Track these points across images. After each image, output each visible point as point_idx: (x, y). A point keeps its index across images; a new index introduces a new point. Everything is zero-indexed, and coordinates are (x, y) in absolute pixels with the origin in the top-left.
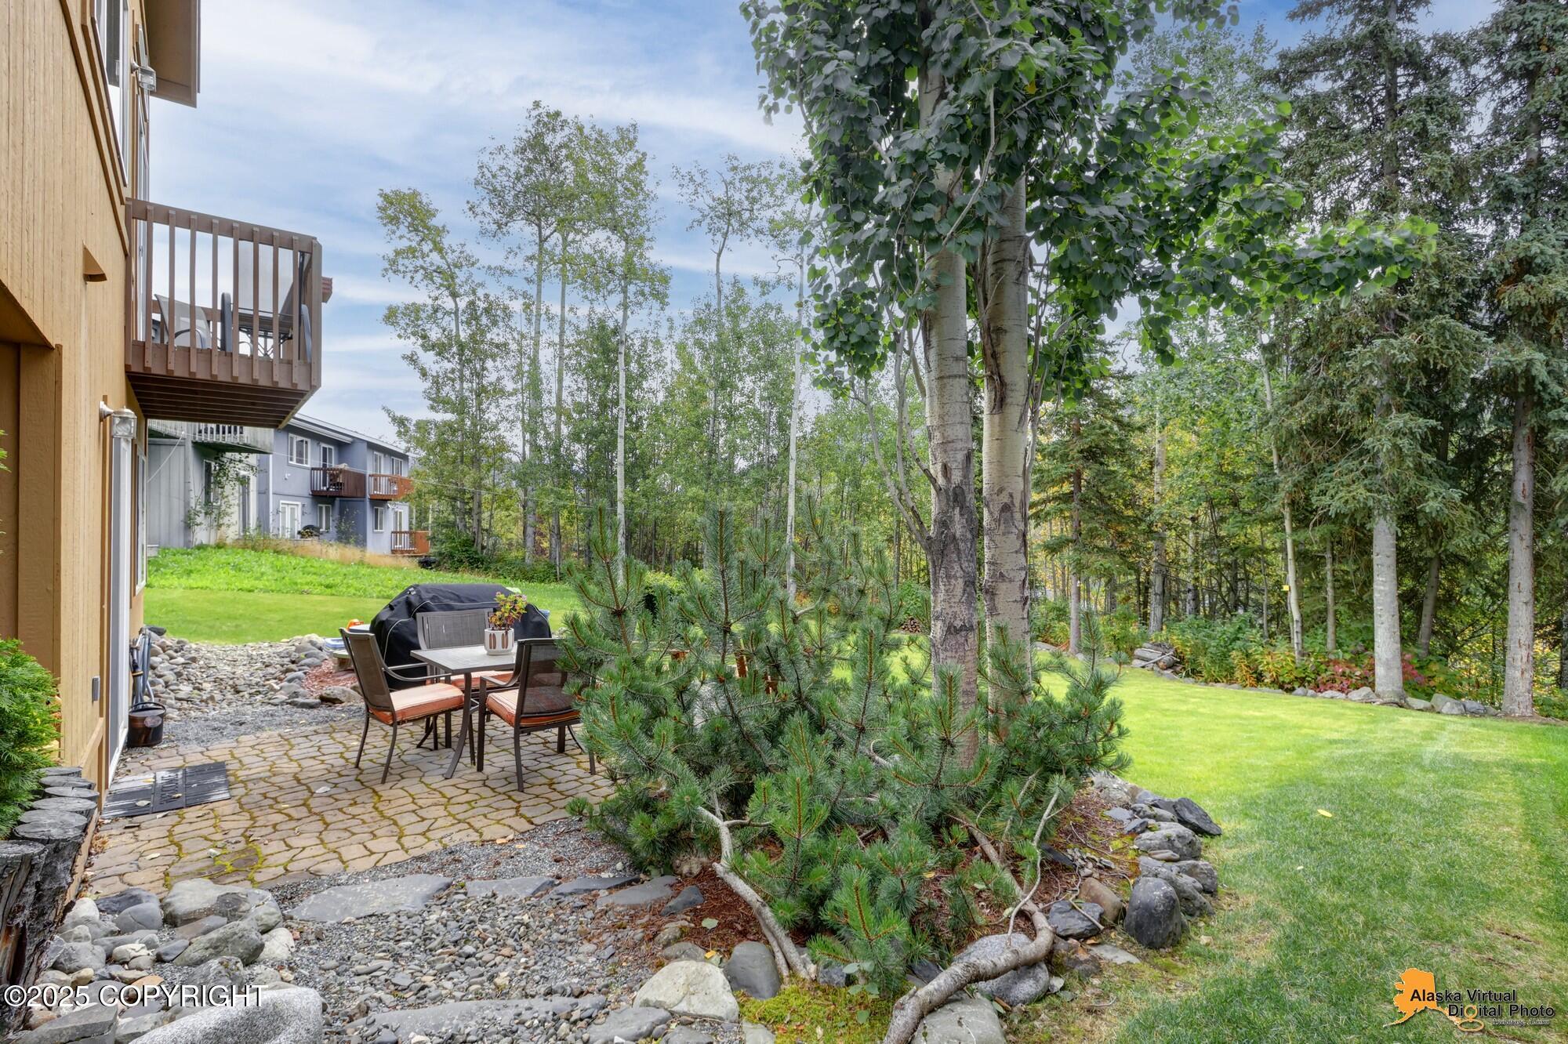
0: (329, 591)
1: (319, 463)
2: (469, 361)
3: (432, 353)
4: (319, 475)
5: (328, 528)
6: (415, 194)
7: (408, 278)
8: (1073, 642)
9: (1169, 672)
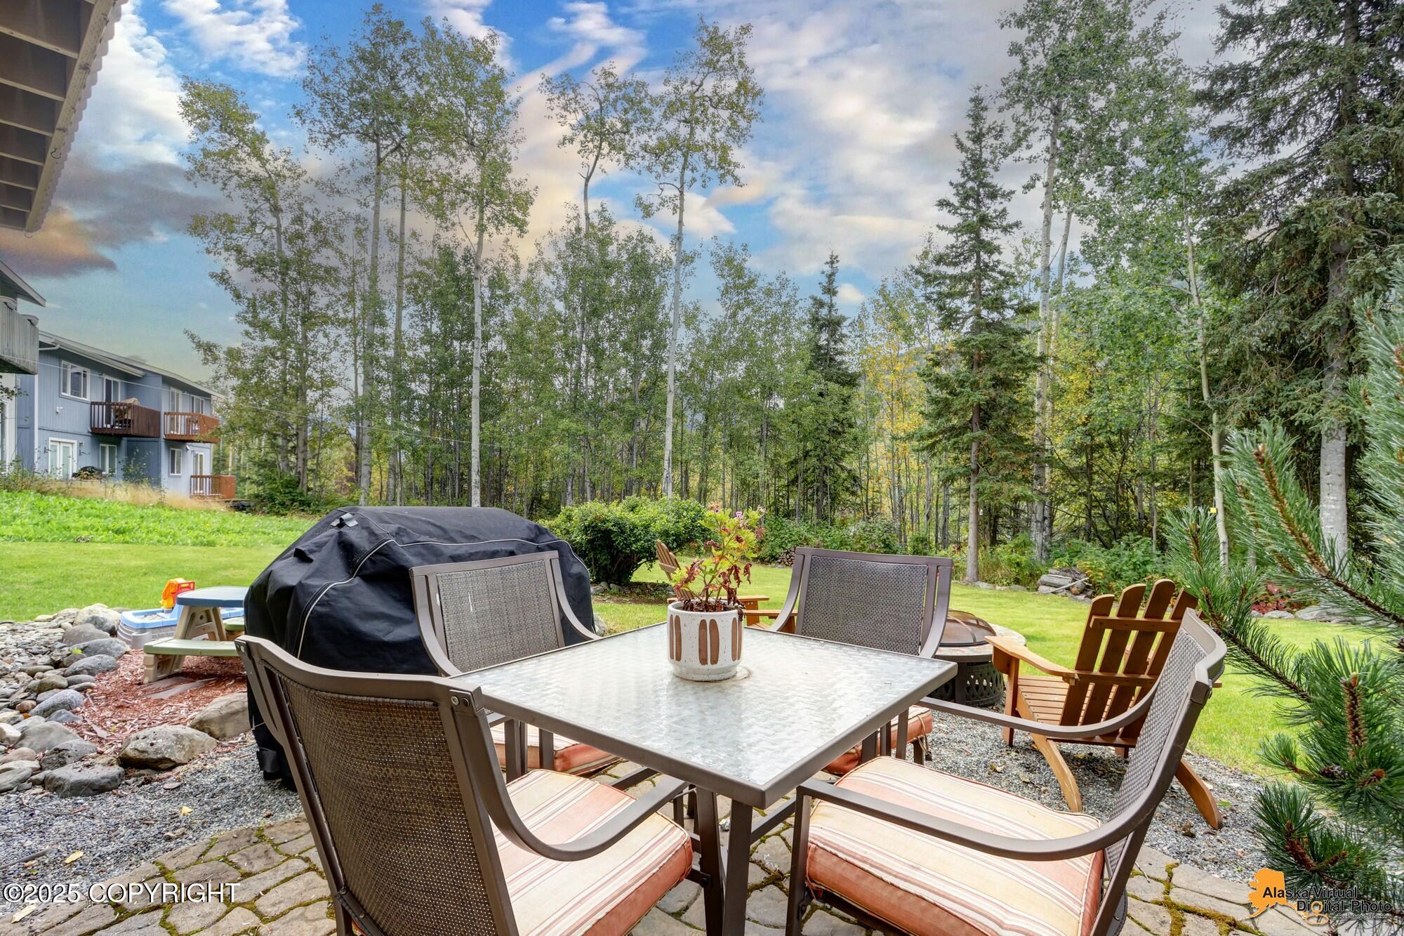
0: (120, 537)
1: (101, 397)
2: (294, 281)
3: (250, 270)
4: (101, 411)
5: (112, 471)
6: (229, 92)
7: (220, 185)
8: (970, 570)
9: (1082, 597)
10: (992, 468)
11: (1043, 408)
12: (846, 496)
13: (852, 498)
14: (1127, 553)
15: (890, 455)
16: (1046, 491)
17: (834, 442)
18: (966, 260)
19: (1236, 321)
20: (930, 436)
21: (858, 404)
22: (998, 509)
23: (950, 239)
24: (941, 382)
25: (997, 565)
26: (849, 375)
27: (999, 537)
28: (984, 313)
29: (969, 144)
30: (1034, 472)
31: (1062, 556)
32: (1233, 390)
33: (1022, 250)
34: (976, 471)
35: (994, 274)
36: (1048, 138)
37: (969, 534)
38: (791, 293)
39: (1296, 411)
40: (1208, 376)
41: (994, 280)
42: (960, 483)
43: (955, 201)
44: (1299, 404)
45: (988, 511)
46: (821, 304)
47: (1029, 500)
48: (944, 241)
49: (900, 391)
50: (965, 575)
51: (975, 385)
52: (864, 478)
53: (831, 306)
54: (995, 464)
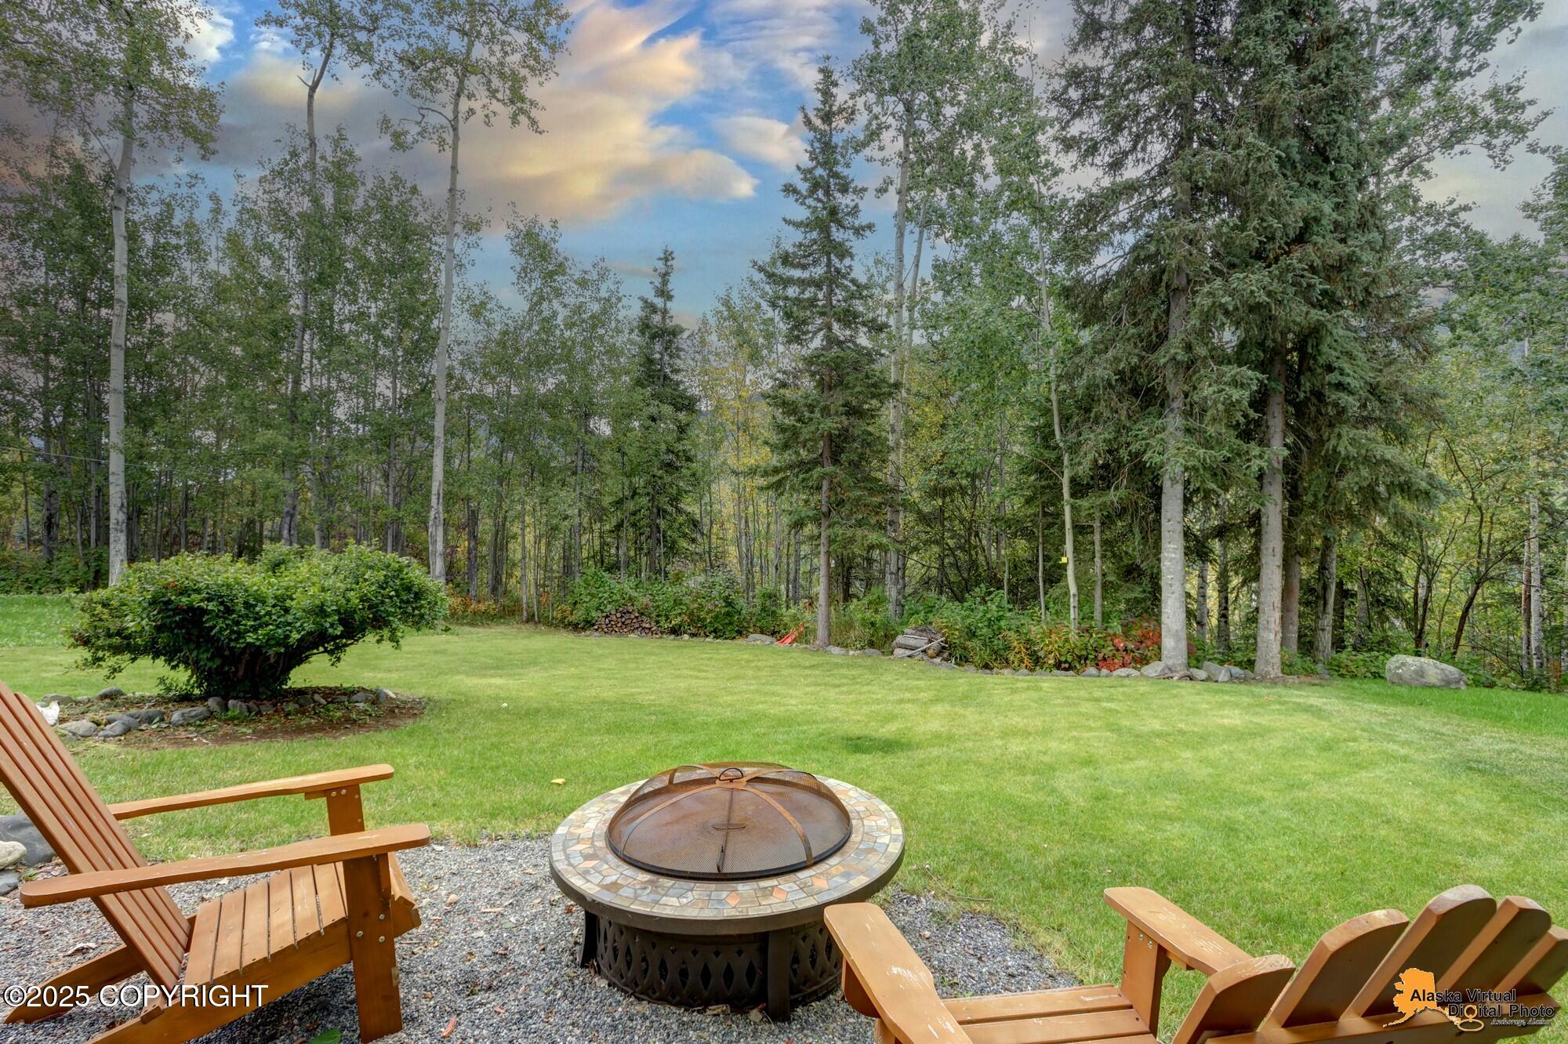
8: (821, 632)
9: (938, 660)
10: (844, 511)
11: (898, 444)
12: (683, 543)
13: (692, 547)
14: (982, 608)
15: (736, 496)
16: (901, 538)
17: (668, 479)
18: (815, 262)
19: (1089, 351)
20: (776, 471)
21: (699, 435)
22: (851, 559)
23: (798, 236)
24: (789, 407)
25: (850, 625)
26: (687, 398)
27: (852, 590)
28: (836, 326)
29: (818, 122)
30: (889, 517)
31: (917, 612)
32: (1085, 428)
33: (874, 271)
34: (827, 515)
35: (846, 282)
36: (901, 139)
37: (820, 589)
38: (613, 287)
39: (1145, 452)
40: (1060, 413)
41: (845, 288)
42: (809, 529)
43: (803, 187)
44: (1147, 445)
45: (841, 561)
46: (654, 309)
47: (884, 549)
48: (792, 239)
49: (746, 421)
50: (815, 638)
51: (826, 411)
52: (706, 520)
53: (665, 312)
54: (848, 506)
